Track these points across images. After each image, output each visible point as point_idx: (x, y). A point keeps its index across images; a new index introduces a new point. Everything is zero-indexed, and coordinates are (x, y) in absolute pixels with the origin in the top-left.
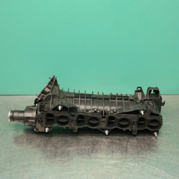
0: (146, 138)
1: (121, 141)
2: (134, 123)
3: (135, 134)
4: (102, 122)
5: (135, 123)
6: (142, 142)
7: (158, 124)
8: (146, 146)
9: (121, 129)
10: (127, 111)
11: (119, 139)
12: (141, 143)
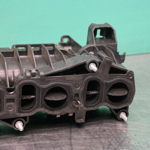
0: (105, 128)
1: (55, 140)
2: (77, 95)
3: (82, 120)
4: (9, 100)
5: (80, 96)
6: (102, 136)
7: (126, 92)
8: (112, 140)
9: (50, 113)
10: (61, 69)
11: (49, 138)
12: (100, 138)
